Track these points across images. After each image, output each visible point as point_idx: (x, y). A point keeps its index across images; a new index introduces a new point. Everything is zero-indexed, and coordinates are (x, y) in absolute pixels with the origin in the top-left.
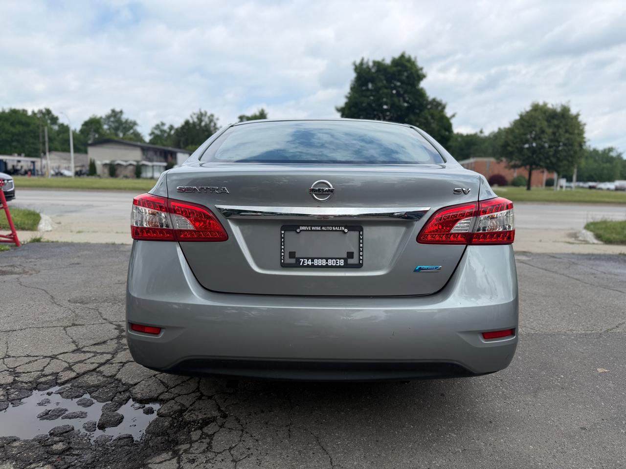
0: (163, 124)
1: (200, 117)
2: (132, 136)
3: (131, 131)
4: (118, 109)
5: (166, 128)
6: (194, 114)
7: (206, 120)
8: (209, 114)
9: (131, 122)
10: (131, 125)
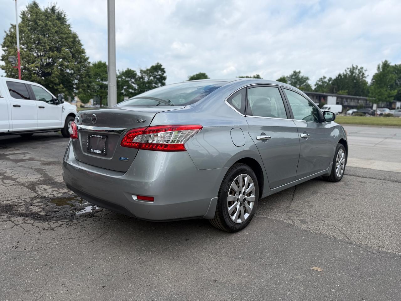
0: (325, 78)
1: (352, 70)
2: (305, 87)
3: (305, 84)
4: (297, 71)
5: (326, 80)
6: (348, 69)
7: (357, 72)
8: (359, 68)
9: (305, 78)
10: (305, 80)
